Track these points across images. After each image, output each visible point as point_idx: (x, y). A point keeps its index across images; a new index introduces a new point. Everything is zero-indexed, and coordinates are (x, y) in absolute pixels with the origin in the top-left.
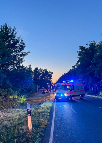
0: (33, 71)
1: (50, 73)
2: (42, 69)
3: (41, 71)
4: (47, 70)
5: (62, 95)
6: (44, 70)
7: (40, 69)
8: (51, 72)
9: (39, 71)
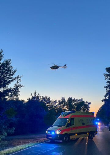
0: (66, 101)
1: (87, 104)
2: (76, 99)
3: (76, 101)
4: (83, 100)
5: (53, 133)
6: (79, 100)
7: (75, 99)
8: (89, 102)
9: (73, 101)
